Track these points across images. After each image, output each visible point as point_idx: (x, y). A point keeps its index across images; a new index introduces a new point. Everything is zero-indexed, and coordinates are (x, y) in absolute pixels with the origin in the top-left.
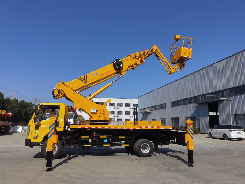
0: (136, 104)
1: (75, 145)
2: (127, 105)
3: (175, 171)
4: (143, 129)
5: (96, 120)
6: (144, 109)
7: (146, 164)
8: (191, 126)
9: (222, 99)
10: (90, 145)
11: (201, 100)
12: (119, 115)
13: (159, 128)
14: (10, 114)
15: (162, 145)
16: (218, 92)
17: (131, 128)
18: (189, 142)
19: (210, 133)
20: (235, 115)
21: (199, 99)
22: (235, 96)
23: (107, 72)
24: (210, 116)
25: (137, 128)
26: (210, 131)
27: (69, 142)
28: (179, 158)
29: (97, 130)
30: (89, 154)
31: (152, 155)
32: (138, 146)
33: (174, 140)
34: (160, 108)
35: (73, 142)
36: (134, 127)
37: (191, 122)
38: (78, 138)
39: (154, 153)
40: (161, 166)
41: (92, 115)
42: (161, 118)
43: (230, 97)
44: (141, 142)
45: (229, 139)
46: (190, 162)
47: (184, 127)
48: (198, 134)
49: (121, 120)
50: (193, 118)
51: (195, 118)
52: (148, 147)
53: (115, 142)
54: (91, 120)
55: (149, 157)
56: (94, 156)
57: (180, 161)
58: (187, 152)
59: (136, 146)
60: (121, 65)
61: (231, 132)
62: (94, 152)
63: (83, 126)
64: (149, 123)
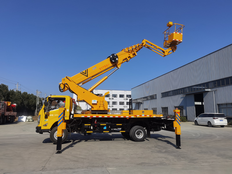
0: (129, 95)
1: (79, 131)
2: (121, 96)
3: (165, 152)
4: (137, 117)
5: (96, 110)
6: (136, 100)
7: (141, 147)
8: (179, 114)
9: (206, 90)
10: (92, 132)
11: (188, 91)
12: (113, 105)
13: (151, 117)
14: (15, 105)
15: (153, 131)
16: (203, 84)
17: (127, 117)
18: (177, 128)
19: (196, 121)
20: (219, 105)
21: (186, 90)
22: (218, 87)
23: (105, 66)
24: (196, 106)
25: (132, 117)
26: (196, 119)
27: (73, 129)
28: (168, 142)
29: (97, 118)
30: (91, 140)
31: (145, 139)
32: (133, 132)
33: (164, 127)
34: (151, 99)
35: (76, 129)
36: (130, 115)
37: (179, 111)
38: (81, 126)
39: (147, 138)
40: (153, 148)
41: (93, 106)
42: (153, 108)
43: (214, 88)
44: (136, 128)
45: (213, 126)
46: (178, 145)
47: (173, 116)
48: (185, 122)
49: (116, 109)
50: (181, 108)
51: (183, 108)
52: (142, 133)
53: (113, 129)
54: (92, 109)
55: (142, 141)
56: (95, 141)
57: (169, 144)
58: (175, 137)
59: (132, 132)
60: (117, 59)
61: (215, 120)
62: (94, 138)
63: (86, 115)
64: (143, 112)
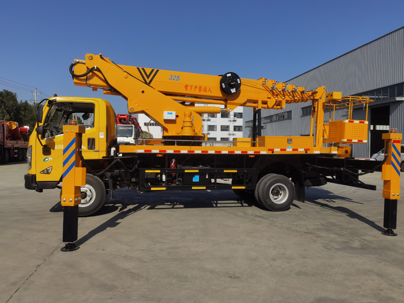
0: (239, 113)
1: (134, 186)
2: (224, 114)
4: (274, 153)
5: (174, 134)
9: (398, 99)
10: (164, 189)
12: (210, 132)
13: (309, 152)
14: (26, 129)
17: (249, 152)
25: (264, 152)
27: (119, 181)
29: (178, 157)
30: (163, 204)
31: (291, 206)
32: (263, 189)
34: (279, 119)
35: (128, 180)
36: (257, 149)
38: (136, 173)
40: (323, 234)
41: (166, 126)
44: (272, 180)
52: (284, 190)
54: (165, 135)
55: (286, 210)
56: (173, 208)
59: (260, 189)
63: (148, 147)
64: (289, 141)
